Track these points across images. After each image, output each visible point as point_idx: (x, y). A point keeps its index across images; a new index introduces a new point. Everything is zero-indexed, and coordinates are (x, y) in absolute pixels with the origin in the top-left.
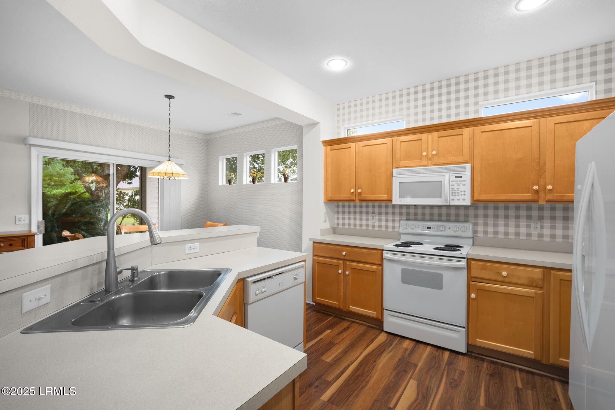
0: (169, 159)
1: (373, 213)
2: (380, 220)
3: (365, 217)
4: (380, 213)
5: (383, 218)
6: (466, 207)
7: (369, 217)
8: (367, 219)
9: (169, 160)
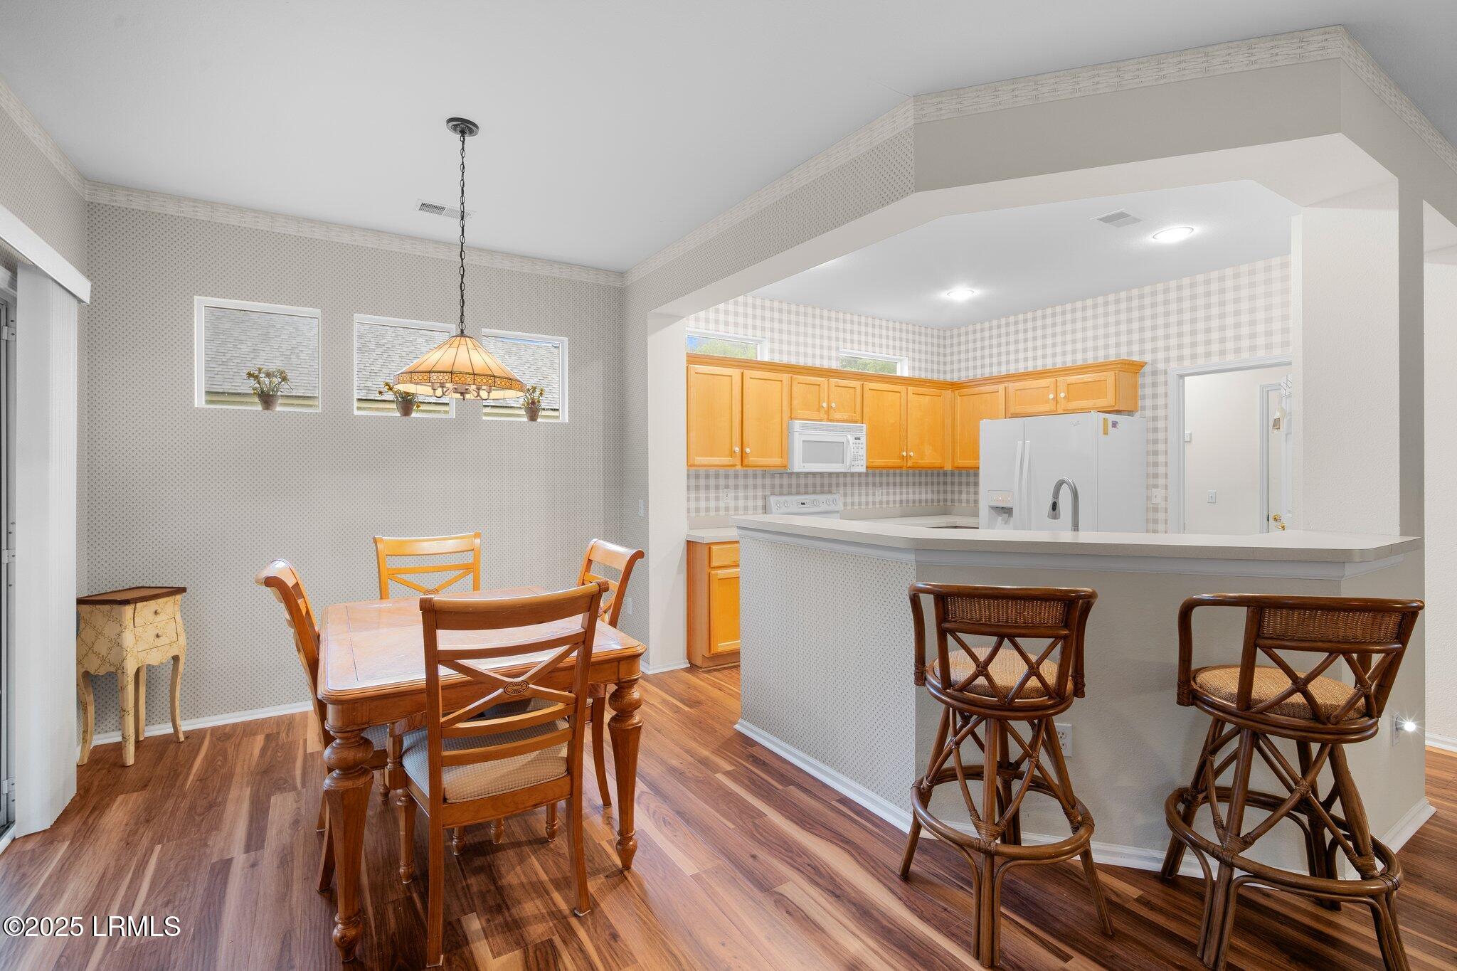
0: (462, 331)
1: (727, 487)
2: (736, 498)
3: (714, 495)
4: (736, 487)
5: (741, 494)
6: (860, 474)
7: (721, 495)
8: (717, 499)
9: (462, 334)
